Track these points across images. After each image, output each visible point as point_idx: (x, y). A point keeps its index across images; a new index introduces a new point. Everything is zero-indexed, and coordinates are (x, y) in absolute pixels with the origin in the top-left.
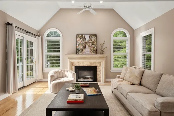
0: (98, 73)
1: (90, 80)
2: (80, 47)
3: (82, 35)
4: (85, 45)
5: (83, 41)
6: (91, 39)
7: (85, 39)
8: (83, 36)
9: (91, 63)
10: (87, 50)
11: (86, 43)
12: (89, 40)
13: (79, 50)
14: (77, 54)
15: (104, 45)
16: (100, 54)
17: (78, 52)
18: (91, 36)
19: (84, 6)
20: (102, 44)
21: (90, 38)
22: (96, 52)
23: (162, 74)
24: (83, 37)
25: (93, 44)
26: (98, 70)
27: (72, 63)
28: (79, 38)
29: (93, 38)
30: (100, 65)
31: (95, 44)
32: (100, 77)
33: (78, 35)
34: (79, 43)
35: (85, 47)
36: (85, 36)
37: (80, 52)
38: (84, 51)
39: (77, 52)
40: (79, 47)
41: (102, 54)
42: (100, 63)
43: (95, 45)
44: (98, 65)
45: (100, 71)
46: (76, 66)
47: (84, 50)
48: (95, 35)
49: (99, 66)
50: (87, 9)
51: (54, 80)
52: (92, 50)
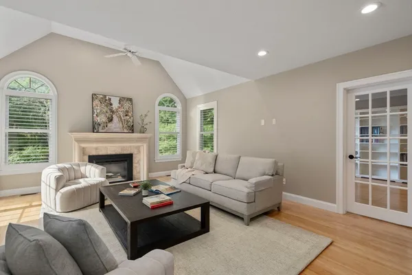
0: (134, 165)
1: (120, 179)
2: (101, 119)
3: (105, 96)
4: (112, 116)
5: (106, 108)
6: (122, 105)
7: (111, 104)
8: (107, 98)
9: (123, 148)
10: (116, 124)
11: (113, 112)
12: (119, 107)
13: (100, 125)
14: (95, 131)
15: (147, 117)
16: (140, 133)
17: (96, 127)
18: (121, 100)
19: (125, 49)
20: (144, 115)
21: (119, 103)
22: (132, 130)
23: (240, 157)
24: (106, 100)
25: (126, 115)
26: (135, 160)
27: (83, 151)
28: (96, 102)
29: (127, 105)
30: (139, 152)
31: (130, 114)
32: (139, 172)
33: (95, 95)
34: (98, 111)
35: (111, 120)
36: (110, 99)
37: (100, 128)
38: (108, 127)
39: (94, 128)
40: (98, 118)
41: (144, 133)
42: (138, 148)
43: (130, 118)
44: (134, 151)
45: (138, 162)
46: (91, 154)
47: (109, 125)
48: (131, 100)
49: (136, 153)
50: (129, 54)
51: (64, 187)
52: (125, 126)
